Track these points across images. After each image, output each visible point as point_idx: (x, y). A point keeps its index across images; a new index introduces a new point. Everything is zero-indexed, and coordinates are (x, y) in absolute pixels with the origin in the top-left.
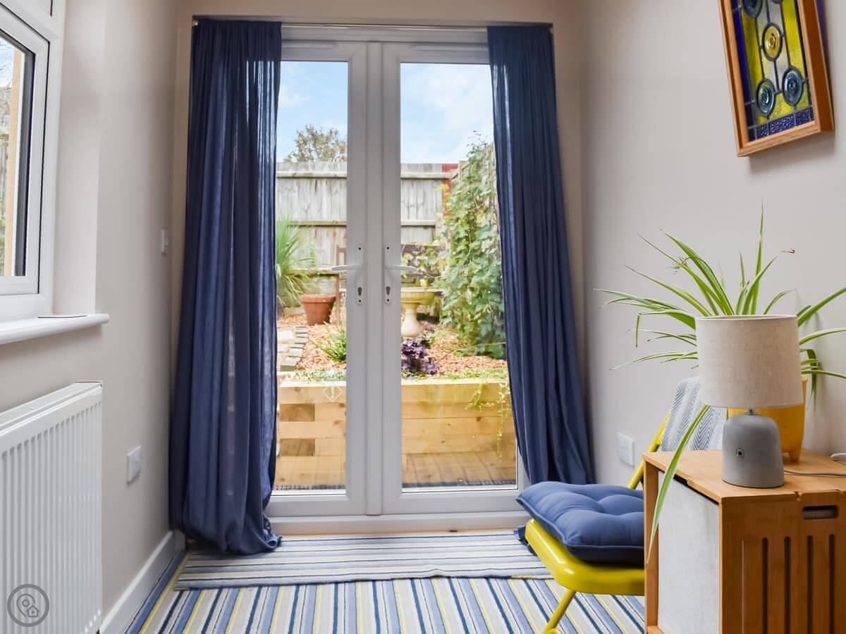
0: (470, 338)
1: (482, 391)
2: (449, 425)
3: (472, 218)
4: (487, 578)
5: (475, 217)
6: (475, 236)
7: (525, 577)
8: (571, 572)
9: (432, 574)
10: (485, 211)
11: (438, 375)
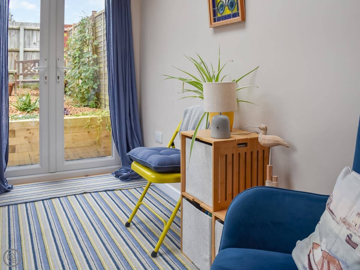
0: (80, 100)
1: (90, 121)
2: (76, 135)
3: (82, 48)
4: (105, 191)
5: (83, 48)
6: (83, 56)
7: (120, 189)
8: (154, 177)
9: (83, 192)
10: (88, 46)
11: (69, 115)
